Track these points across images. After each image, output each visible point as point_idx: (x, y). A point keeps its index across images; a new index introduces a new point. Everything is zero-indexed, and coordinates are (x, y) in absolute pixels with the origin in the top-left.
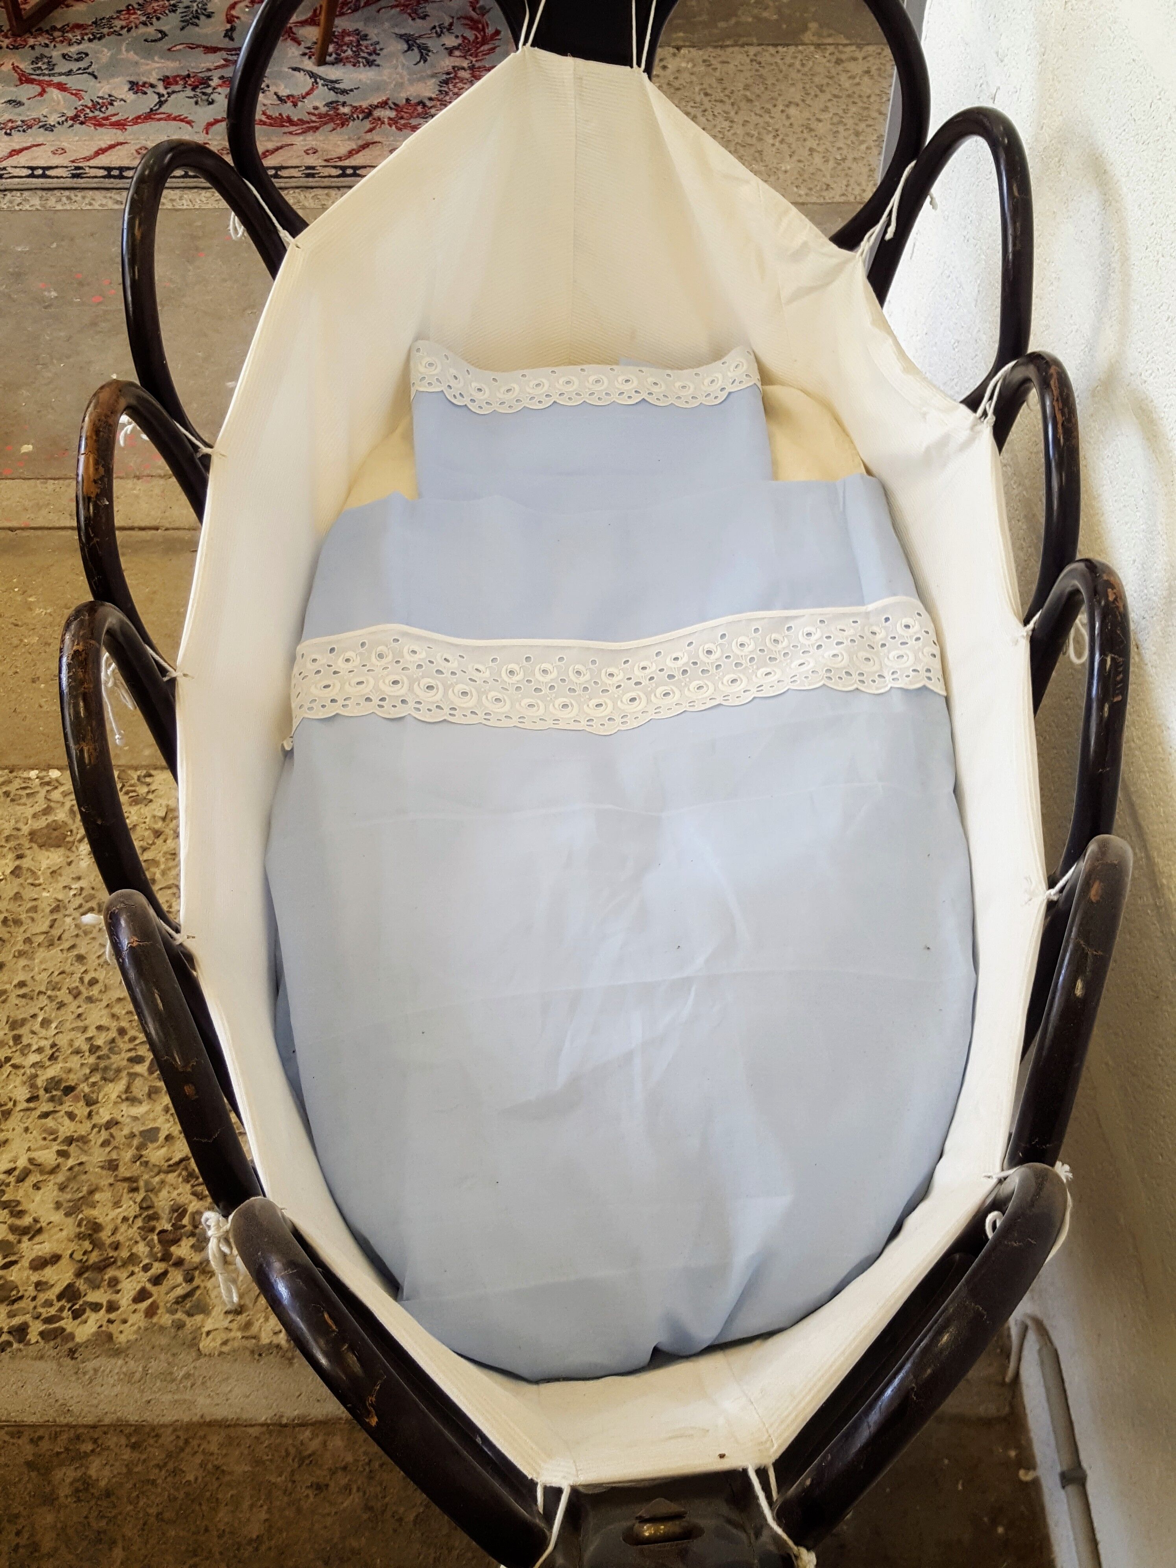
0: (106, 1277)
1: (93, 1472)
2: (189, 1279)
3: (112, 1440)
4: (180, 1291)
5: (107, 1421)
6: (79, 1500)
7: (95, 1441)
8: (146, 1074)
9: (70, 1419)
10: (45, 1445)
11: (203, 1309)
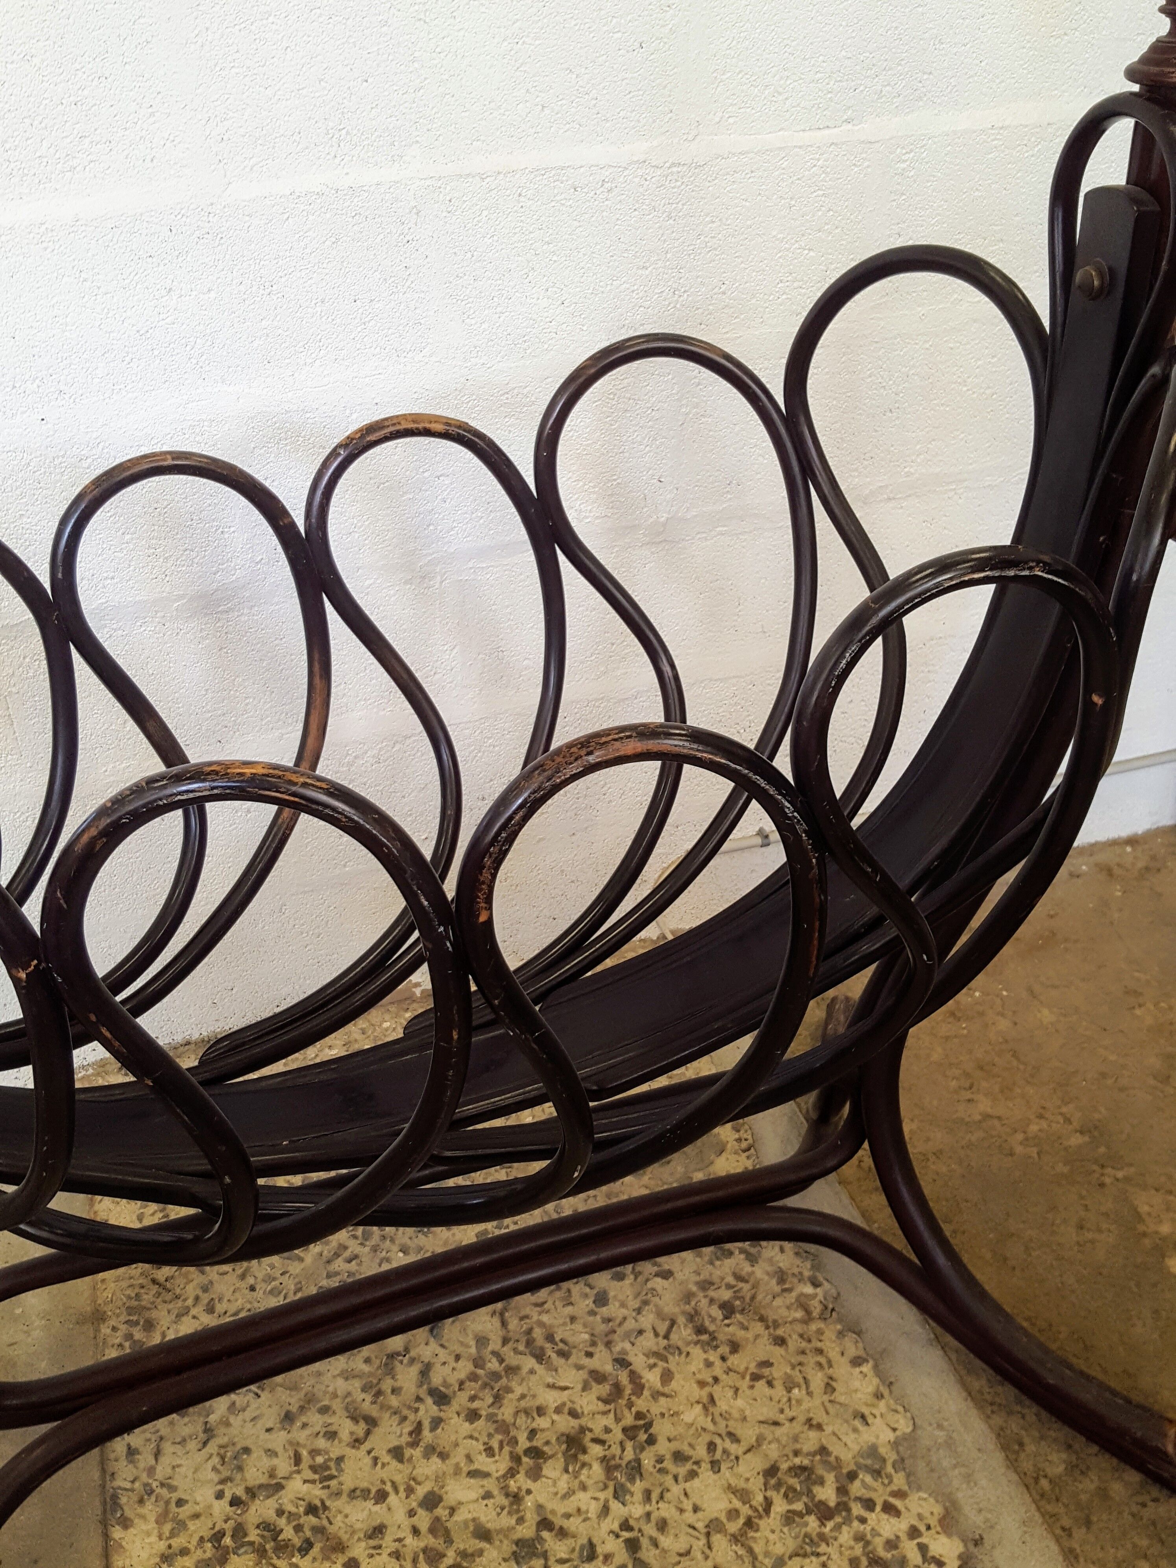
0: (889, 1556)
1: (1061, 1468)
2: (852, 1476)
3: (1027, 1465)
4: (868, 1479)
5: (1016, 1477)
6: (1088, 1468)
7: (1037, 1480)
9: (1034, 1510)
10: (1066, 1522)
11: (873, 1451)
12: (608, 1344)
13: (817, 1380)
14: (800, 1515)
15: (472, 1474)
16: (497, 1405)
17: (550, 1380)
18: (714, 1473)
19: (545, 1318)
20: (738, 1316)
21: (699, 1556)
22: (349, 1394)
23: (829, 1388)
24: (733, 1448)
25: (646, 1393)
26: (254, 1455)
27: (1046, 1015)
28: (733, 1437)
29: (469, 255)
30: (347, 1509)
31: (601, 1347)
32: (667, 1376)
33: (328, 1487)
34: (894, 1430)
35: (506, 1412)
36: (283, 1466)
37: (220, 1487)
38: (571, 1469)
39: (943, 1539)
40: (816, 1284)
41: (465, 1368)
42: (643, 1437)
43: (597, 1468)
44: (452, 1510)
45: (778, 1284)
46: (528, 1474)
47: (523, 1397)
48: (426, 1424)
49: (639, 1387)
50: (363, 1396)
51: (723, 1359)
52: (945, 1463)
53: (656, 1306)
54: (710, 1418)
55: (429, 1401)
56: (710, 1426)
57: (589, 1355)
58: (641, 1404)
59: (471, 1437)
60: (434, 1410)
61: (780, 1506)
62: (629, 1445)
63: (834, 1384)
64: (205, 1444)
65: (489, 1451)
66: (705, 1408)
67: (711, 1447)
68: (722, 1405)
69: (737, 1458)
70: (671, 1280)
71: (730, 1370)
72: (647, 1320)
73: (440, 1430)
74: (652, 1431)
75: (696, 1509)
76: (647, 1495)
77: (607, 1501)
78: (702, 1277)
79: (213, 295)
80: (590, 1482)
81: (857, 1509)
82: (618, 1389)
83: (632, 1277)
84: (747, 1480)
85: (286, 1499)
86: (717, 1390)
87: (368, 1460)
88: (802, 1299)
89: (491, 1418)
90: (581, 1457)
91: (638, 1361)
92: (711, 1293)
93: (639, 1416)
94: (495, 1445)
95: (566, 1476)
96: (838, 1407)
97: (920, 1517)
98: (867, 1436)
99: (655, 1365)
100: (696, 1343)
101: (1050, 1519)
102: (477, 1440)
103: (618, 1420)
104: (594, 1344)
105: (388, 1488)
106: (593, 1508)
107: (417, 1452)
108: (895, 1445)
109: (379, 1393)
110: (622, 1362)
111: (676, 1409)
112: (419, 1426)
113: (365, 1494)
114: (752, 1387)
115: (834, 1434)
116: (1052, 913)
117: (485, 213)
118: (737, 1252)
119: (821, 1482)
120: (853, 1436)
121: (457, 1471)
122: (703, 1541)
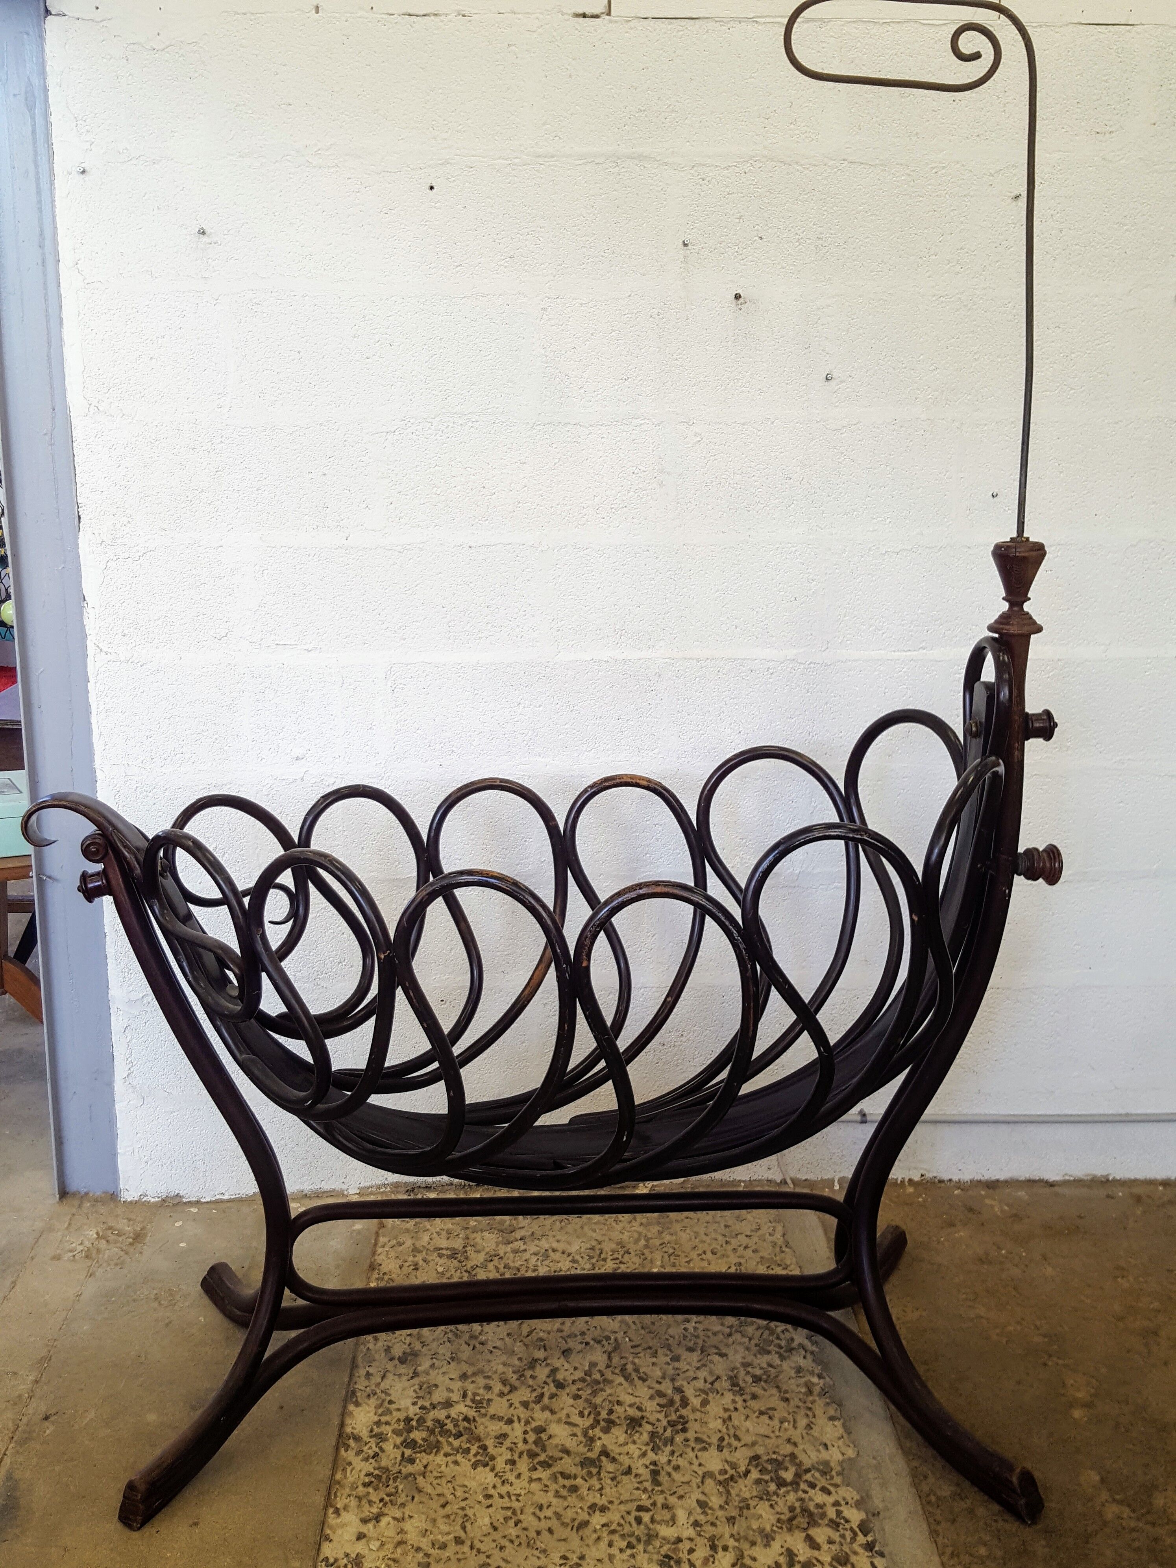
0: (816, 1511)
1: (947, 1494)
2: (807, 1471)
3: (926, 1488)
4: (817, 1475)
5: (914, 1490)
6: (966, 1497)
7: (928, 1495)
8: (651, 1513)
9: (919, 1508)
10: (938, 1518)
11: (826, 1463)
12: (673, 1380)
13: (802, 1422)
14: (767, 1482)
15: (567, 1423)
16: (594, 1394)
17: (631, 1392)
18: (718, 1450)
19: (636, 1361)
20: (762, 1383)
21: (695, 1486)
22: (504, 1373)
23: (809, 1427)
24: (735, 1443)
25: (689, 1407)
26: (439, 1389)
27: (1049, 1271)
28: (738, 1438)
29: (686, 701)
30: (487, 1423)
31: (668, 1380)
32: (705, 1403)
33: (479, 1411)
34: (843, 1454)
35: (598, 1400)
36: (455, 1397)
37: (415, 1400)
38: (629, 1432)
39: (854, 1511)
40: (820, 1377)
41: (579, 1374)
42: (680, 1427)
43: (645, 1437)
44: (550, 1437)
45: (796, 1372)
46: (601, 1430)
47: (610, 1395)
48: (547, 1395)
49: (685, 1403)
50: (513, 1375)
51: (745, 1401)
52: (871, 1476)
53: (710, 1368)
54: (725, 1427)
55: (552, 1385)
56: (724, 1430)
57: (659, 1383)
58: (684, 1412)
59: (573, 1406)
60: (554, 1390)
61: (755, 1474)
62: (669, 1430)
63: (812, 1426)
64: (412, 1378)
65: (581, 1414)
66: (724, 1421)
67: (722, 1439)
68: (736, 1422)
69: (736, 1448)
70: (725, 1358)
71: (747, 1407)
72: (702, 1374)
73: (555, 1399)
74: (687, 1425)
75: (700, 1465)
76: (672, 1453)
77: (646, 1451)
78: (746, 1361)
79: (541, 708)
80: (638, 1441)
81: (803, 1486)
82: (671, 1402)
83: (699, 1352)
84: (739, 1460)
85: (453, 1412)
86: (734, 1415)
87: (507, 1404)
88: (809, 1384)
89: (587, 1400)
90: (637, 1428)
91: (689, 1392)
92: (749, 1369)
93: (681, 1417)
94: (586, 1413)
95: (625, 1435)
96: (811, 1438)
97: (844, 1499)
98: (825, 1455)
99: (699, 1395)
100: (729, 1390)
101: (928, 1516)
102: (576, 1408)
103: (666, 1416)
104: (664, 1378)
105: (515, 1419)
106: (637, 1453)
107: (537, 1407)
108: (841, 1463)
109: (523, 1375)
110: (679, 1390)
111: (705, 1420)
112: (542, 1394)
113: (501, 1419)
114: (758, 1417)
115: (804, 1450)
116: (1082, 1215)
117: (697, 679)
118: (774, 1353)
119: (786, 1469)
120: (815, 1453)
121: (559, 1421)
122: (699, 1480)
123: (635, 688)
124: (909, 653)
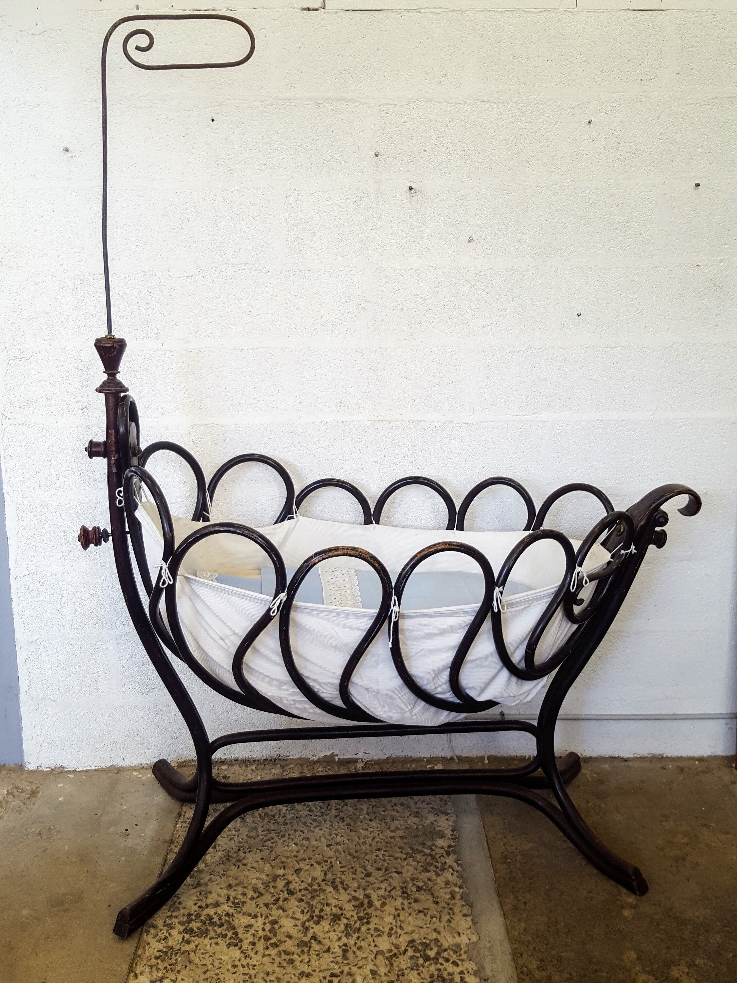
0: (447, 977)
1: (535, 967)
2: (445, 950)
3: (520, 962)
4: (451, 953)
5: (513, 964)
7: (522, 967)
8: (339, 978)
9: (515, 976)
11: (458, 945)
12: (364, 889)
13: (445, 918)
14: (418, 957)
15: (292, 918)
16: (312, 899)
17: (336, 897)
18: (389, 937)
19: (342, 877)
20: (422, 892)
21: (370, 960)
22: (256, 884)
23: (449, 921)
24: (400, 931)
25: (373, 908)
26: (213, 895)
27: (619, 817)
28: (402, 928)
29: (383, 448)
30: (241, 918)
31: (361, 889)
32: (384, 905)
33: (237, 910)
34: (469, 939)
35: (314, 903)
36: (222, 900)
37: (196, 902)
38: (332, 924)
39: (473, 977)
40: (460, 887)
41: (304, 886)
42: (365, 921)
43: (342, 927)
44: (280, 927)
45: (445, 885)
46: (314, 922)
47: (323, 899)
48: (281, 899)
49: (371, 904)
50: (261, 886)
51: (409, 903)
52: (486, 954)
53: (390, 882)
54: (395, 920)
55: (286, 892)
56: (394, 923)
57: (356, 891)
58: (369, 911)
59: (297, 907)
60: (286, 896)
61: (410, 953)
62: (358, 923)
63: (452, 920)
64: (196, 887)
65: (302, 912)
66: (395, 917)
67: (392, 929)
68: (402, 918)
69: (400, 935)
70: (400, 875)
71: (410, 907)
72: (384, 885)
73: (286, 902)
74: (370, 920)
75: (375, 946)
76: (358, 938)
77: (341, 936)
78: (413, 877)
79: (290, 453)
80: (337, 930)
81: (441, 960)
82: (362, 904)
83: (384, 871)
84: (401, 943)
85: (219, 910)
86: (402, 913)
87: (254, 905)
88: (453, 892)
89: (308, 903)
90: (337, 921)
91: (374, 897)
92: (415, 882)
93: (367, 914)
94: (306, 911)
95: (329, 926)
96: (450, 928)
97: (467, 969)
98: (457, 940)
99: (380, 900)
100: (401, 896)
102: (299, 908)
103: (357, 914)
104: (358, 888)
105: (259, 915)
106: (336, 938)
107: (274, 907)
108: (467, 945)
109: (268, 886)
110: (368, 896)
111: (383, 916)
112: (279, 899)
113: (250, 915)
114: (417, 914)
115: (445, 937)
116: (644, 780)
117: (390, 434)
118: (432, 871)
119: (431, 949)
120: (451, 938)
121: (287, 916)
122: (374, 956)
123: (350, 440)
124: (526, 416)
